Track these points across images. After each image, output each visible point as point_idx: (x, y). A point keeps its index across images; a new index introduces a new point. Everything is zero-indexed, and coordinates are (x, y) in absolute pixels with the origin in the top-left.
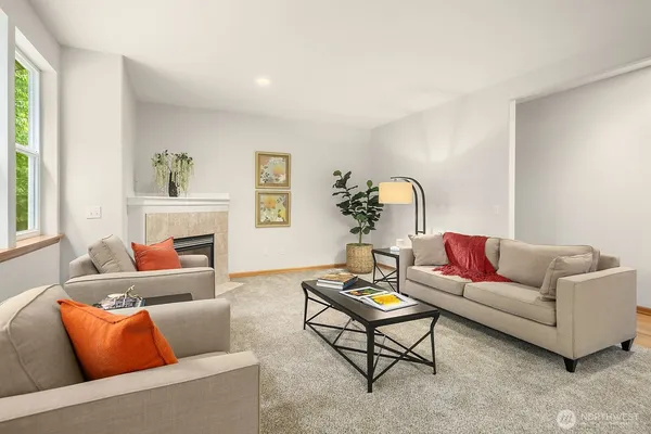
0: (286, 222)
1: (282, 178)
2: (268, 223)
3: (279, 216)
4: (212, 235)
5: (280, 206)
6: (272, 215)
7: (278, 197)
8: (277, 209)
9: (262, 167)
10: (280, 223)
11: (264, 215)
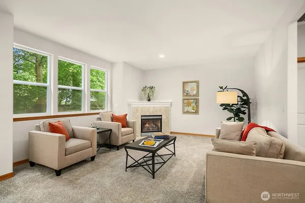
0: (197, 112)
1: (195, 92)
2: (188, 112)
3: (193, 109)
4: (161, 116)
5: (193, 105)
6: (190, 109)
7: (192, 101)
8: (192, 106)
9: (185, 88)
10: (193, 112)
11: (186, 109)
